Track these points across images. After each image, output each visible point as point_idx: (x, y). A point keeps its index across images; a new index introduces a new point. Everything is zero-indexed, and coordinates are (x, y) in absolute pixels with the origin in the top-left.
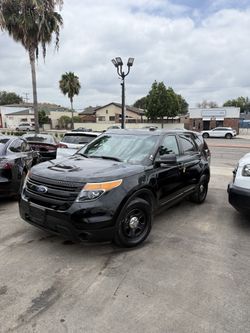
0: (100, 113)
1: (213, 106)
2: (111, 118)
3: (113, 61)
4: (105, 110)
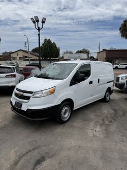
0: (13, 55)
1: (71, 53)
2: (20, 58)
3: (32, 19)
4: (16, 53)
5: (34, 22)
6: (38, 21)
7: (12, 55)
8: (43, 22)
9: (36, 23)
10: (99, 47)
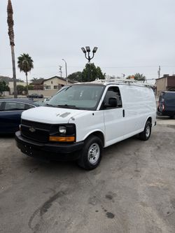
0: (47, 84)
2: (55, 87)
3: (83, 48)
4: (50, 81)
5: (85, 52)
6: (89, 51)
7: (45, 83)
8: (94, 52)
9: (87, 53)
10: (159, 72)
